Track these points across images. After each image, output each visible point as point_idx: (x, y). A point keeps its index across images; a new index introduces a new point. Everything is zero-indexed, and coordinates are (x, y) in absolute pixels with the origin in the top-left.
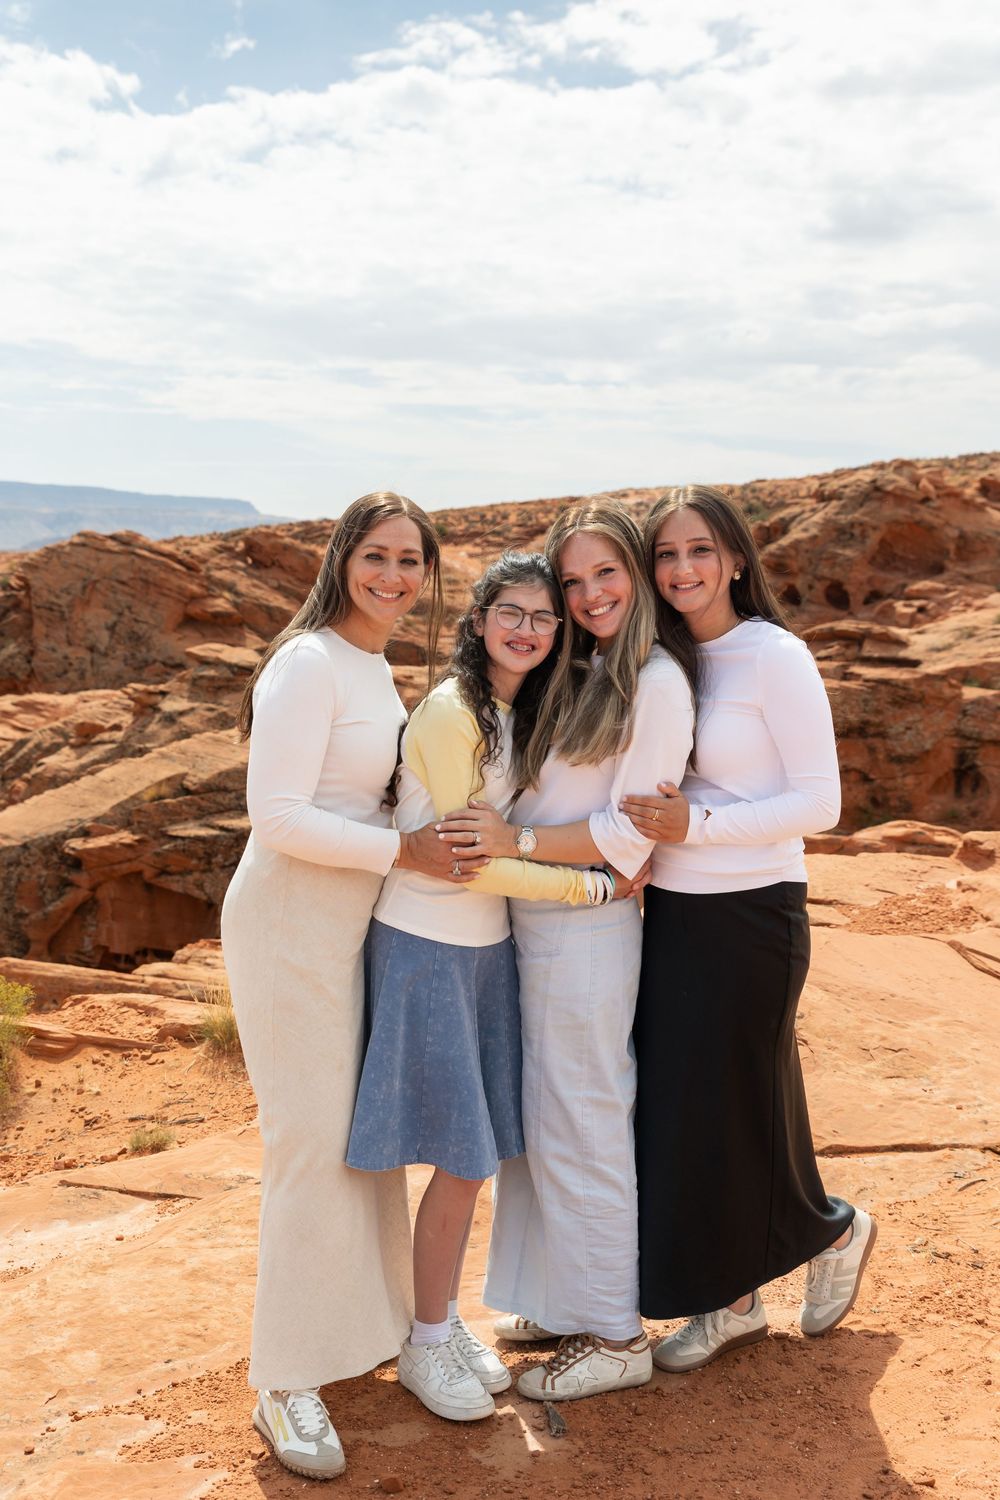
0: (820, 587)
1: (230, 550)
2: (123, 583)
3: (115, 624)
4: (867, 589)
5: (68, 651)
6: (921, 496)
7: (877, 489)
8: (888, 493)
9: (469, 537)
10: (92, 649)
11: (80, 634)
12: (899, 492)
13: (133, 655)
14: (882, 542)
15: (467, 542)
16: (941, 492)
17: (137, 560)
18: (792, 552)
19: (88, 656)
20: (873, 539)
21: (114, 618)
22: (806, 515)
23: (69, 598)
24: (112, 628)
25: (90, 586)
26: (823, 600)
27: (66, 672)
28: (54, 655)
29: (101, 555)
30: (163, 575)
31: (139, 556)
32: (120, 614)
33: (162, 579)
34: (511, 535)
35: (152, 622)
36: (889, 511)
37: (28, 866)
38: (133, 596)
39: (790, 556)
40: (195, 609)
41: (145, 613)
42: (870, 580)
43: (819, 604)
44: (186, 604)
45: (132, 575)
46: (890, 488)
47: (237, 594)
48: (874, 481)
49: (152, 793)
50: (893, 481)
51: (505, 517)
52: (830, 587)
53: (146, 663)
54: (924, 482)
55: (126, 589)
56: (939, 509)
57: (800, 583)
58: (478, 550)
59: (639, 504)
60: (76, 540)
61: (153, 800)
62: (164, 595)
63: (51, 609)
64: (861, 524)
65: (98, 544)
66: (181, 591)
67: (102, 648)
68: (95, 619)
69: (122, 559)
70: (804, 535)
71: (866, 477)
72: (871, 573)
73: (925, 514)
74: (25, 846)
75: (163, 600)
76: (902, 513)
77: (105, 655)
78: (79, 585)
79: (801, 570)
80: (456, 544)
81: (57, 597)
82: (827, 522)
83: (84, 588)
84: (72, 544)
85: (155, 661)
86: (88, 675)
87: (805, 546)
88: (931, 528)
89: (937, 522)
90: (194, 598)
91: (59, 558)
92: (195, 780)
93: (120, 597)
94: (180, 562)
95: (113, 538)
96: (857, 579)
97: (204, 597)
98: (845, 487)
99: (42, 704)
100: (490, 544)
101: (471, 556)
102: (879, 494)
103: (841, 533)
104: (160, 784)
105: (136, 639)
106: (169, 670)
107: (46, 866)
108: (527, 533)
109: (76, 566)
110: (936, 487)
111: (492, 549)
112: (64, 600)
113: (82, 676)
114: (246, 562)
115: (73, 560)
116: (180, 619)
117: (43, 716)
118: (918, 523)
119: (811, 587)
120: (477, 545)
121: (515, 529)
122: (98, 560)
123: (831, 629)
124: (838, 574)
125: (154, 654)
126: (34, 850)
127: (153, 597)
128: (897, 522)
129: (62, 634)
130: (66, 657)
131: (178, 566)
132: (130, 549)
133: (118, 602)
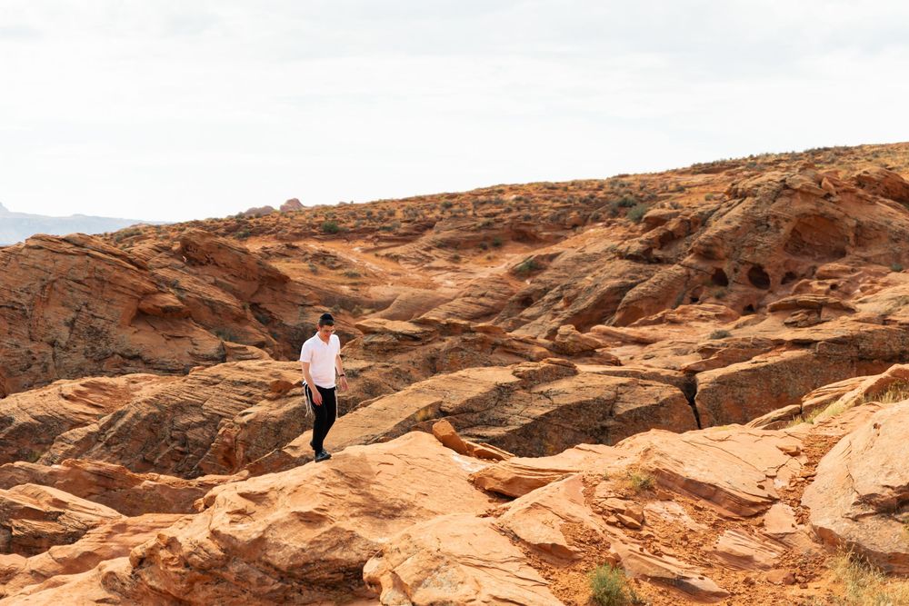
0: (744, 270)
1: (167, 249)
2: (79, 282)
3: (74, 320)
4: (784, 270)
5: (31, 346)
6: (824, 193)
7: (786, 187)
8: (796, 190)
9: (360, 233)
10: (52, 344)
11: (42, 330)
12: (805, 190)
13: (93, 348)
14: (794, 230)
15: (359, 238)
16: (839, 189)
17: (91, 260)
18: (719, 242)
19: (50, 351)
20: (785, 230)
21: (73, 315)
22: (723, 210)
23: (30, 297)
24: (71, 324)
25: (48, 286)
26: (747, 281)
27: (29, 366)
28: (18, 351)
29: (57, 257)
30: (117, 274)
31: (93, 257)
32: (78, 311)
33: (117, 277)
34: (401, 231)
35: (108, 317)
36: (800, 206)
38: (89, 294)
39: (717, 245)
40: (147, 305)
41: (101, 309)
42: (786, 264)
43: (744, 284)
44: (139, 300)
45: (87, 275)
46: (798, 186)
47: (179, 289)
48: (783, 181)
50: (801, 180)
51: (392, 214)
52: (753, 269)
53: (106, 356)
54: (825, 181)
55: (82, 287)
56: (839, 203)
57: (726, 267)
58: (371, 245)
59: (518, 199)
60: (32, 243)
61: (424, 420)
62: (119, 292)
63: (13, 308)
64: (775, 217)
65: (54, 247)
66: (134, 288)
67: (63, 343)
68: (55, 317)
69: (77, 260)
70: (727, 227)
71: (774, 176)
72: (786, 258)
73: (828, 208)
75: (117, 297)
76: (809, 206)
77: (67, 349)
78: (38, 284)
79: (727, 256)
80: (348, 241)
81: (18, 296)
82: (746, 215)
83: (43, 287)
84: (28, 247)
85: (114, 353)
86: (51, 368)
87: (730, 236)
88: (833, 220)
89: (838, 214)
90: (146, 294)
91: (17, 260)
92: (450, 406)
93: (76, 295)
94: (131, 262)
95: (66, 240)
96: (773, 263)
97: (154, 293)
98: (758, 186)
99: (104, 384)
100: (381, 239)
101: (366, 251)
102: (788, 191)
103: (757, 224)
104: (426, 408)
105: (96, 334)
106: (126, 361)
108: (416, 229)
109: (33, 267)
110: (835, 185)
111: (384, 244)
112: (25, 300)
113: (45, 369)
114: (182, 260)
115: (30, 262)
116: (134, 314)
117: (107, 395)
118: (822, 216)
119: (736, 271)
120: (368, 241)
121: (404, 225)
122: (55, 261)
123: (795, 300)
124: (759, 258)
125: (112, 347)
127: (108, 296)
128: (805, 215)
129: (25, 331)
130: (29, 353)
131: (131, 266)
132: (84, 250)
133: (75, 300)
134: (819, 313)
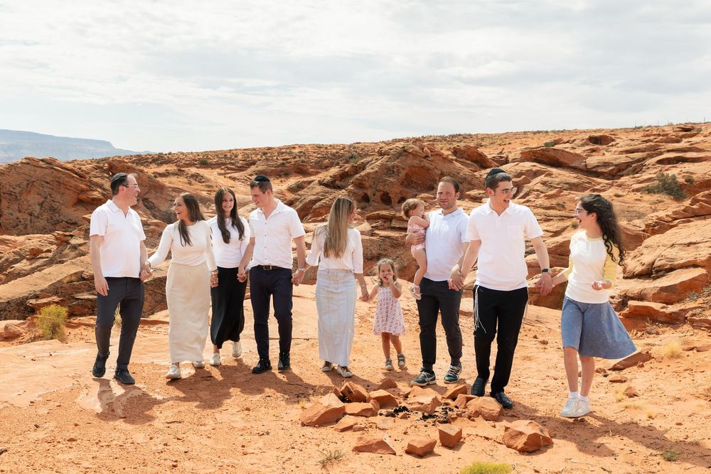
0: (378, 194)
1: (101, 168)
2: (47, 183)
3: (43, 202)
4: (400, 196)
5: (19, 215)
6: (424, 155)
7: (405, 151)
8: (410, 153)
9: (218, 165)
10: (31, 214)
11: (25, 207)
12: (414, 153)
13: (52, 217)
14: (407, 174)
15: (218, 168)
16: (433, 154)
17: (55, 172)
18: (367, 179)
19: (29, 218)
20: (403, 173)
21: (43, 200)
22: (373, 162)
23: (20, 189)
24: (41, 205)
25: (30, 184)
26: (380, 200)
27: (17, 225)
28: (12, 217)
29: (36, 169)
30: (67, 179)
31: (55, 170)
32: (46, 198)
33: (67, 181)
34: (239, 165)
35: (61, 202)
36: (411, 161)
37: (10, 311)
38: (52, 189)
39: (365, 180)
40: (83, 196)
41: (58, 197)
42: (401, 192)
43: (378, 202)
44: (79, 194)
45: (52, 179)
46: (411, 151)
47: (104, 189)
48: (404, 147)
49: (68, 279)
50: (413, 148)
51: (236, 156)
52: (383, 194)
53: (58, 222)
54: (426, 149)
55: (49, 186)
56: (432, 161)
57: (369, 192)
58: (223, 171)
59: (301, 152)
60: (24, 161)
61: (68, 283)
62: (68, 189)
63: (11, 195)
64: (397, 167)
65: (35, 164)
66: (76, 187)
67: (36, 215)
68: (33, 200)
69: (47, 171)
70: (372, 171)
71: (400, 145)
72: (401, 189)
73: (426, 163)
74: (8, 302)
75: (67, 191)
76: (416, 162)
77: (38, 217)
78: (25, 183)
79: (370, 186)
80: (212, 169)
81: (14, 189)
82: (382, 165)
83: (28, 184)
84: (22, 163)
85: (62, 221)
86: (29, 227)
87: (373, 176)
88: (428, 170)
89: (431, 167)
90: (82, 191)
91: (15, 169)
92: (88, 274)
93: (45, 189)
94: (76, 173)
95: (42, 160)
96: (394, 192)
97: (88, 191)
98: (391, 149)
100: (229, 169)
101: (220, 174)
102: (406, 153)
103: (388, 171)
104: (71, 275)
105: (53, 210)
106: (69, 225)
107: (18, 312)
108: (246, 164)
109: (24, 174)
110: (431, 151)
111: (229, 171)
112: (18, 190)
113: (26, 227)
114: (109, 174)
115: (22, 171)
116: (75, 201)
117: (8, 246)
118: (422, 167)
119: (374, 195)
120: (222, 169)
121: (241, 162)
122: (35, 171)
123: (378, 214)
124: (387, 189)
125: (62, 217)
126: (12, 304)
127: (62, 190)
128: (413, 166)
129: (16, 207)
130: (18, 218)
131: (75, 176)
132: (51, 166)
133: (45, 192)
134: (391, 221)
